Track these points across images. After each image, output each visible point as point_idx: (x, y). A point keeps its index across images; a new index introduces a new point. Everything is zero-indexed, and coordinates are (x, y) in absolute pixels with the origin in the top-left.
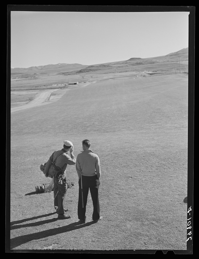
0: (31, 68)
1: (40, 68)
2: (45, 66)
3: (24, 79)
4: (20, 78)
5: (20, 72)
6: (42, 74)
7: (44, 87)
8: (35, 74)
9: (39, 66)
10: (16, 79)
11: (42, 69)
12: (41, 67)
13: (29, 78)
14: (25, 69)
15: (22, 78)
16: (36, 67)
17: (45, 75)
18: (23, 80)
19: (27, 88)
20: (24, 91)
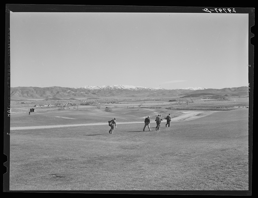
0: (224, 90)
1: (233, 90)
2: (238, 88)
3: (214, 99)
4: (210, 99)
5: (213, 93)
6: (233, 95)
7: (225, 108)
8: (226, 95)
9: (233, 88)
10: (206, 99)
11: (235, 91)
12: (235, 88)
13: (219, 99)
14: (218, 90)
15: (212, 99)
16: (229, 88)
17: (235, 97)
18: (212, 100)
19: (208, 109)
20: (202, 111)
